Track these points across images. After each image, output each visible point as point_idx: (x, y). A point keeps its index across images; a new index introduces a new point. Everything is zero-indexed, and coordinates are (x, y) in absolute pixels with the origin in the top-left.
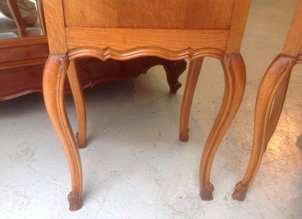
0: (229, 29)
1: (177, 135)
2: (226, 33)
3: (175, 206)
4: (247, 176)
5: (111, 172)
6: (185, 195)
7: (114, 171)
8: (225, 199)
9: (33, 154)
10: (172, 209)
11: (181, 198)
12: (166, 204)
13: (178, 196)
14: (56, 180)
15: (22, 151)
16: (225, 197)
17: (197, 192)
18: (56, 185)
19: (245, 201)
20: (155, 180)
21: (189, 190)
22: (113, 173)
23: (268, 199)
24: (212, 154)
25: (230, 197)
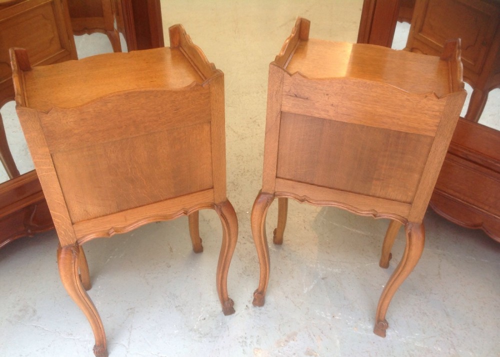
0: (213, 188)
1: (190, 247)
2: (212, 191)
3: (200, 329)
4: (261, 285)
5: (128, 310)
6: (208, 316)
7: (131, 309)
8: (246, 309)
9: (35, 311)
10: (197, 333)
11: (205, 319)
12: (191, 330)
13: (202, 318)
14: (72, 334)
15: (20, 311)
16: (247, 306)
17: (219, 308)
18: (74, 339)
19: (265, 305)
20: (176, 307)
21: (212, 308)
22: (130, 311)
23: (286, 297)
24: (225, 276)
25: (251, 305)
